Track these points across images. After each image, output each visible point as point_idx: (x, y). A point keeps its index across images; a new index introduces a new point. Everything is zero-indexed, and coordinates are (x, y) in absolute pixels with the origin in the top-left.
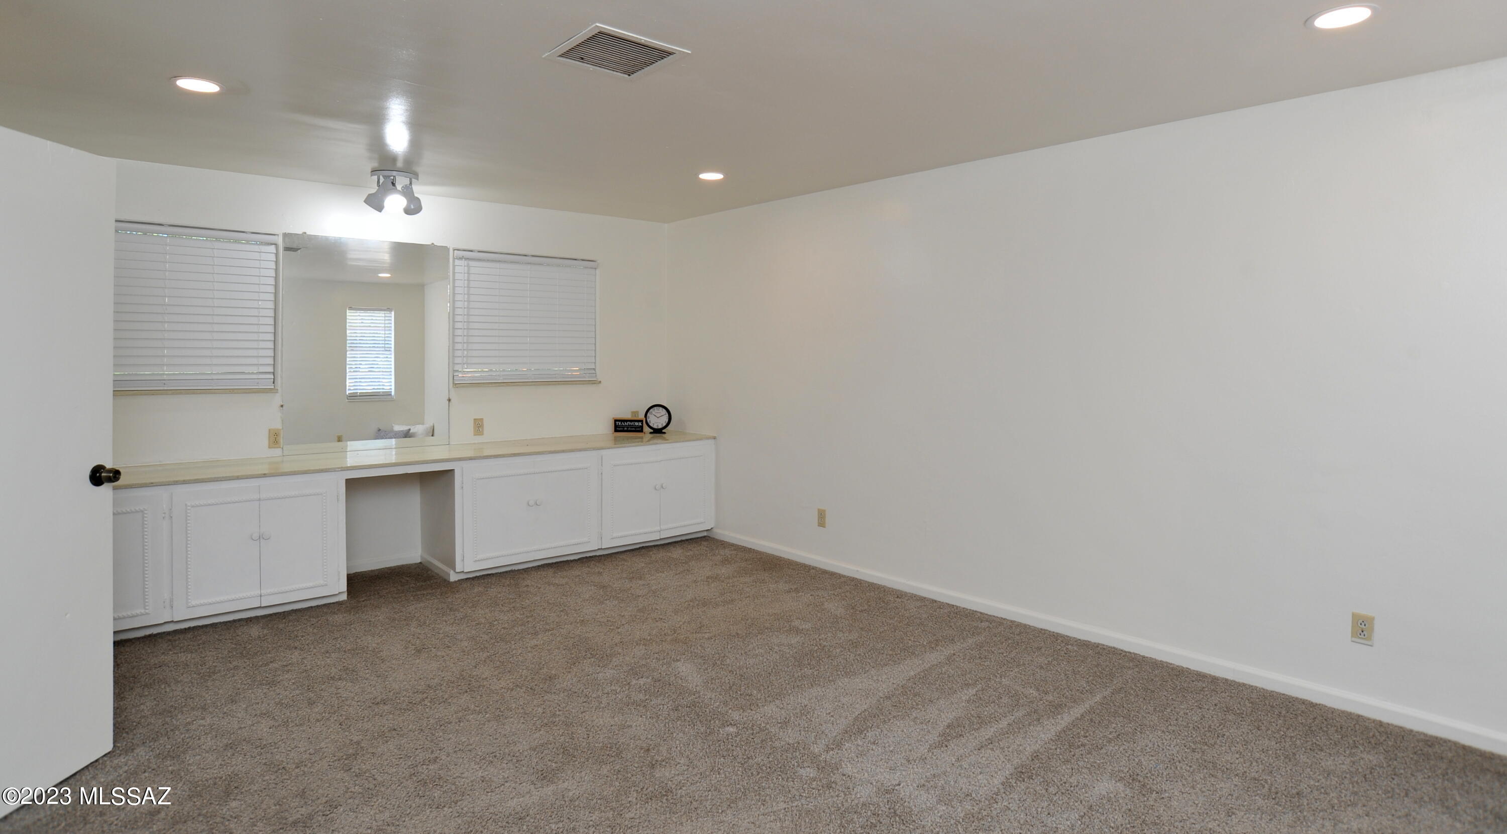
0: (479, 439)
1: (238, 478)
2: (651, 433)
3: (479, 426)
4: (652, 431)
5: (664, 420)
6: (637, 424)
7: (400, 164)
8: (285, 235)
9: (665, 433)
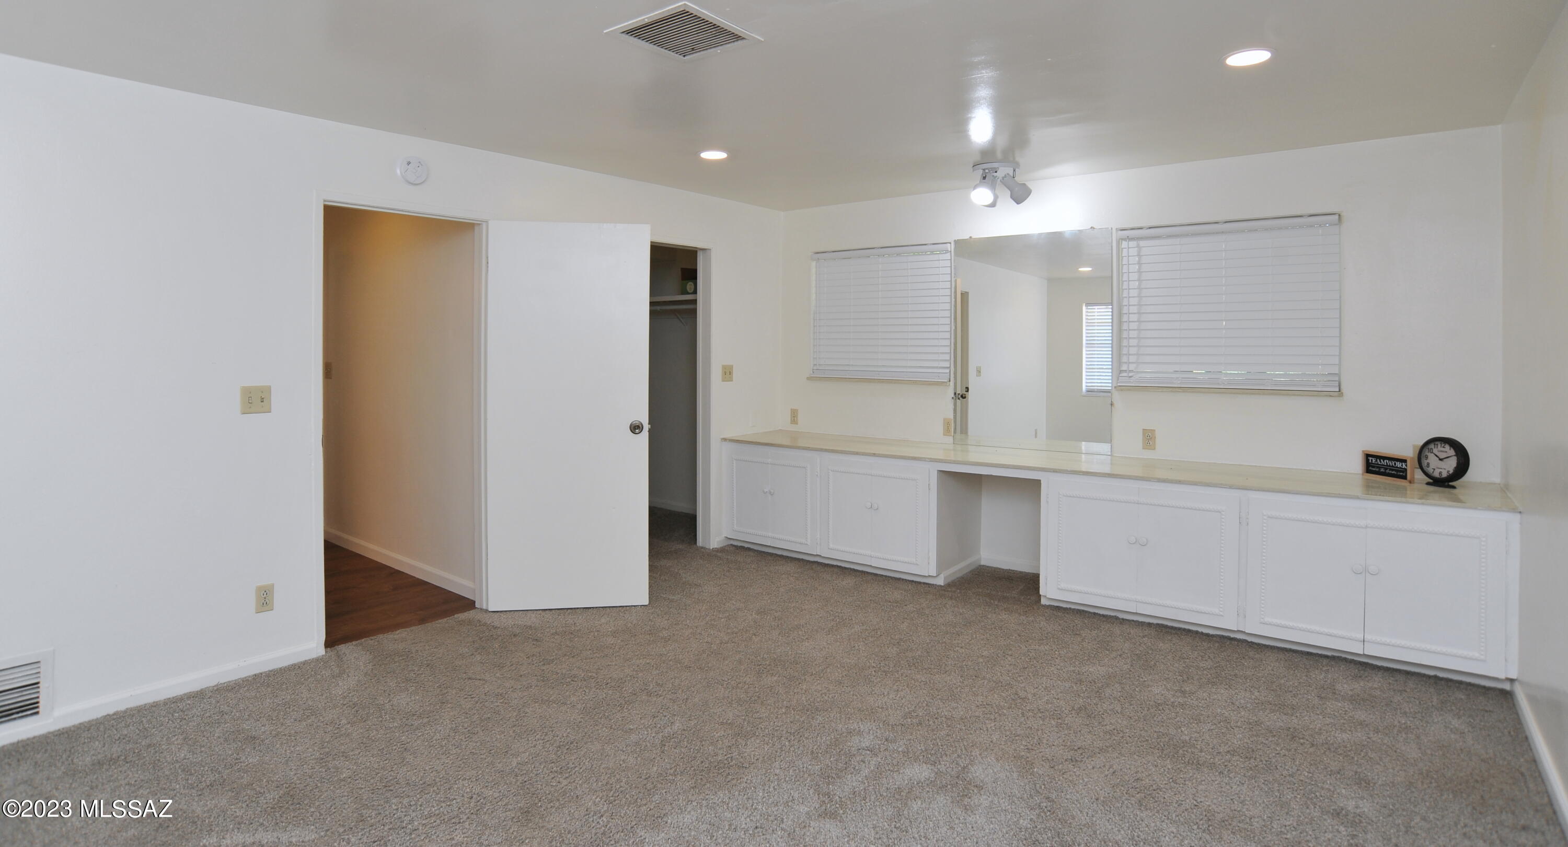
0: (1148, 454)
1: (857, 453)
2: (1428, 484)
3: (1149, 438)
4: (1431, 481)
5: (1450, 465)
6: (1399, 464)
7: (999, 155)
8: (956, 242)
9: (1454, 487)
